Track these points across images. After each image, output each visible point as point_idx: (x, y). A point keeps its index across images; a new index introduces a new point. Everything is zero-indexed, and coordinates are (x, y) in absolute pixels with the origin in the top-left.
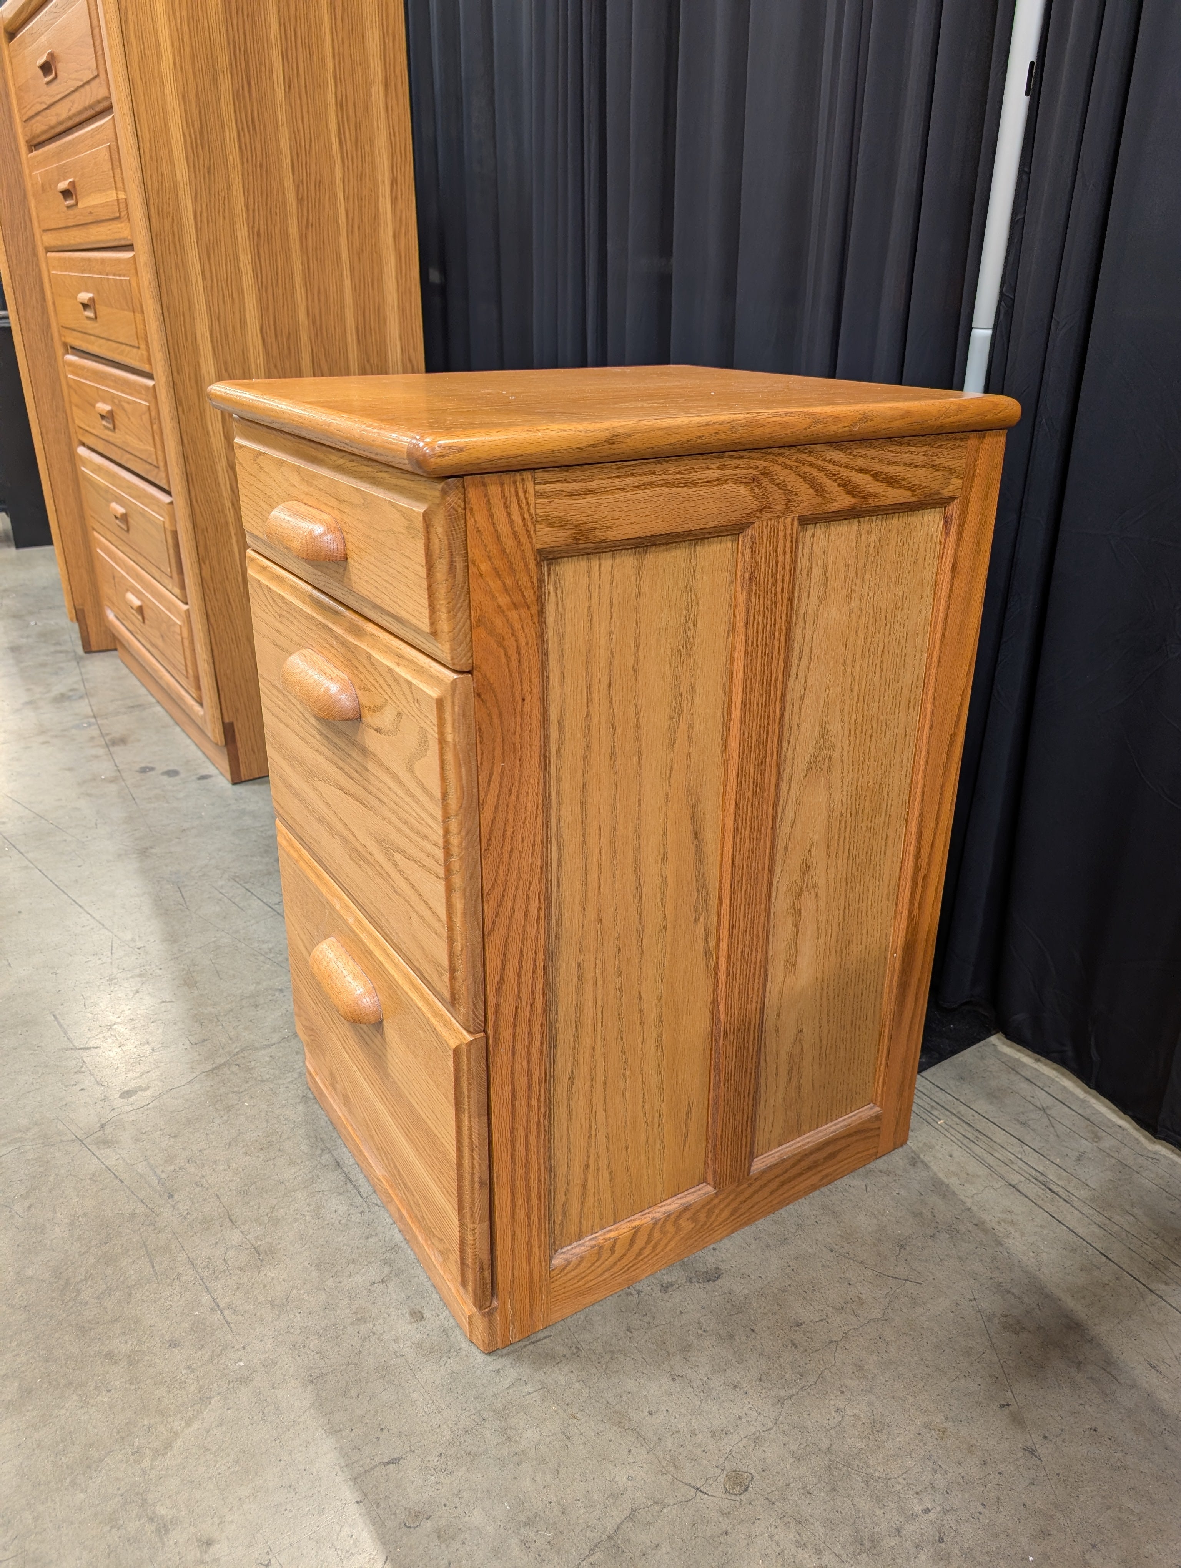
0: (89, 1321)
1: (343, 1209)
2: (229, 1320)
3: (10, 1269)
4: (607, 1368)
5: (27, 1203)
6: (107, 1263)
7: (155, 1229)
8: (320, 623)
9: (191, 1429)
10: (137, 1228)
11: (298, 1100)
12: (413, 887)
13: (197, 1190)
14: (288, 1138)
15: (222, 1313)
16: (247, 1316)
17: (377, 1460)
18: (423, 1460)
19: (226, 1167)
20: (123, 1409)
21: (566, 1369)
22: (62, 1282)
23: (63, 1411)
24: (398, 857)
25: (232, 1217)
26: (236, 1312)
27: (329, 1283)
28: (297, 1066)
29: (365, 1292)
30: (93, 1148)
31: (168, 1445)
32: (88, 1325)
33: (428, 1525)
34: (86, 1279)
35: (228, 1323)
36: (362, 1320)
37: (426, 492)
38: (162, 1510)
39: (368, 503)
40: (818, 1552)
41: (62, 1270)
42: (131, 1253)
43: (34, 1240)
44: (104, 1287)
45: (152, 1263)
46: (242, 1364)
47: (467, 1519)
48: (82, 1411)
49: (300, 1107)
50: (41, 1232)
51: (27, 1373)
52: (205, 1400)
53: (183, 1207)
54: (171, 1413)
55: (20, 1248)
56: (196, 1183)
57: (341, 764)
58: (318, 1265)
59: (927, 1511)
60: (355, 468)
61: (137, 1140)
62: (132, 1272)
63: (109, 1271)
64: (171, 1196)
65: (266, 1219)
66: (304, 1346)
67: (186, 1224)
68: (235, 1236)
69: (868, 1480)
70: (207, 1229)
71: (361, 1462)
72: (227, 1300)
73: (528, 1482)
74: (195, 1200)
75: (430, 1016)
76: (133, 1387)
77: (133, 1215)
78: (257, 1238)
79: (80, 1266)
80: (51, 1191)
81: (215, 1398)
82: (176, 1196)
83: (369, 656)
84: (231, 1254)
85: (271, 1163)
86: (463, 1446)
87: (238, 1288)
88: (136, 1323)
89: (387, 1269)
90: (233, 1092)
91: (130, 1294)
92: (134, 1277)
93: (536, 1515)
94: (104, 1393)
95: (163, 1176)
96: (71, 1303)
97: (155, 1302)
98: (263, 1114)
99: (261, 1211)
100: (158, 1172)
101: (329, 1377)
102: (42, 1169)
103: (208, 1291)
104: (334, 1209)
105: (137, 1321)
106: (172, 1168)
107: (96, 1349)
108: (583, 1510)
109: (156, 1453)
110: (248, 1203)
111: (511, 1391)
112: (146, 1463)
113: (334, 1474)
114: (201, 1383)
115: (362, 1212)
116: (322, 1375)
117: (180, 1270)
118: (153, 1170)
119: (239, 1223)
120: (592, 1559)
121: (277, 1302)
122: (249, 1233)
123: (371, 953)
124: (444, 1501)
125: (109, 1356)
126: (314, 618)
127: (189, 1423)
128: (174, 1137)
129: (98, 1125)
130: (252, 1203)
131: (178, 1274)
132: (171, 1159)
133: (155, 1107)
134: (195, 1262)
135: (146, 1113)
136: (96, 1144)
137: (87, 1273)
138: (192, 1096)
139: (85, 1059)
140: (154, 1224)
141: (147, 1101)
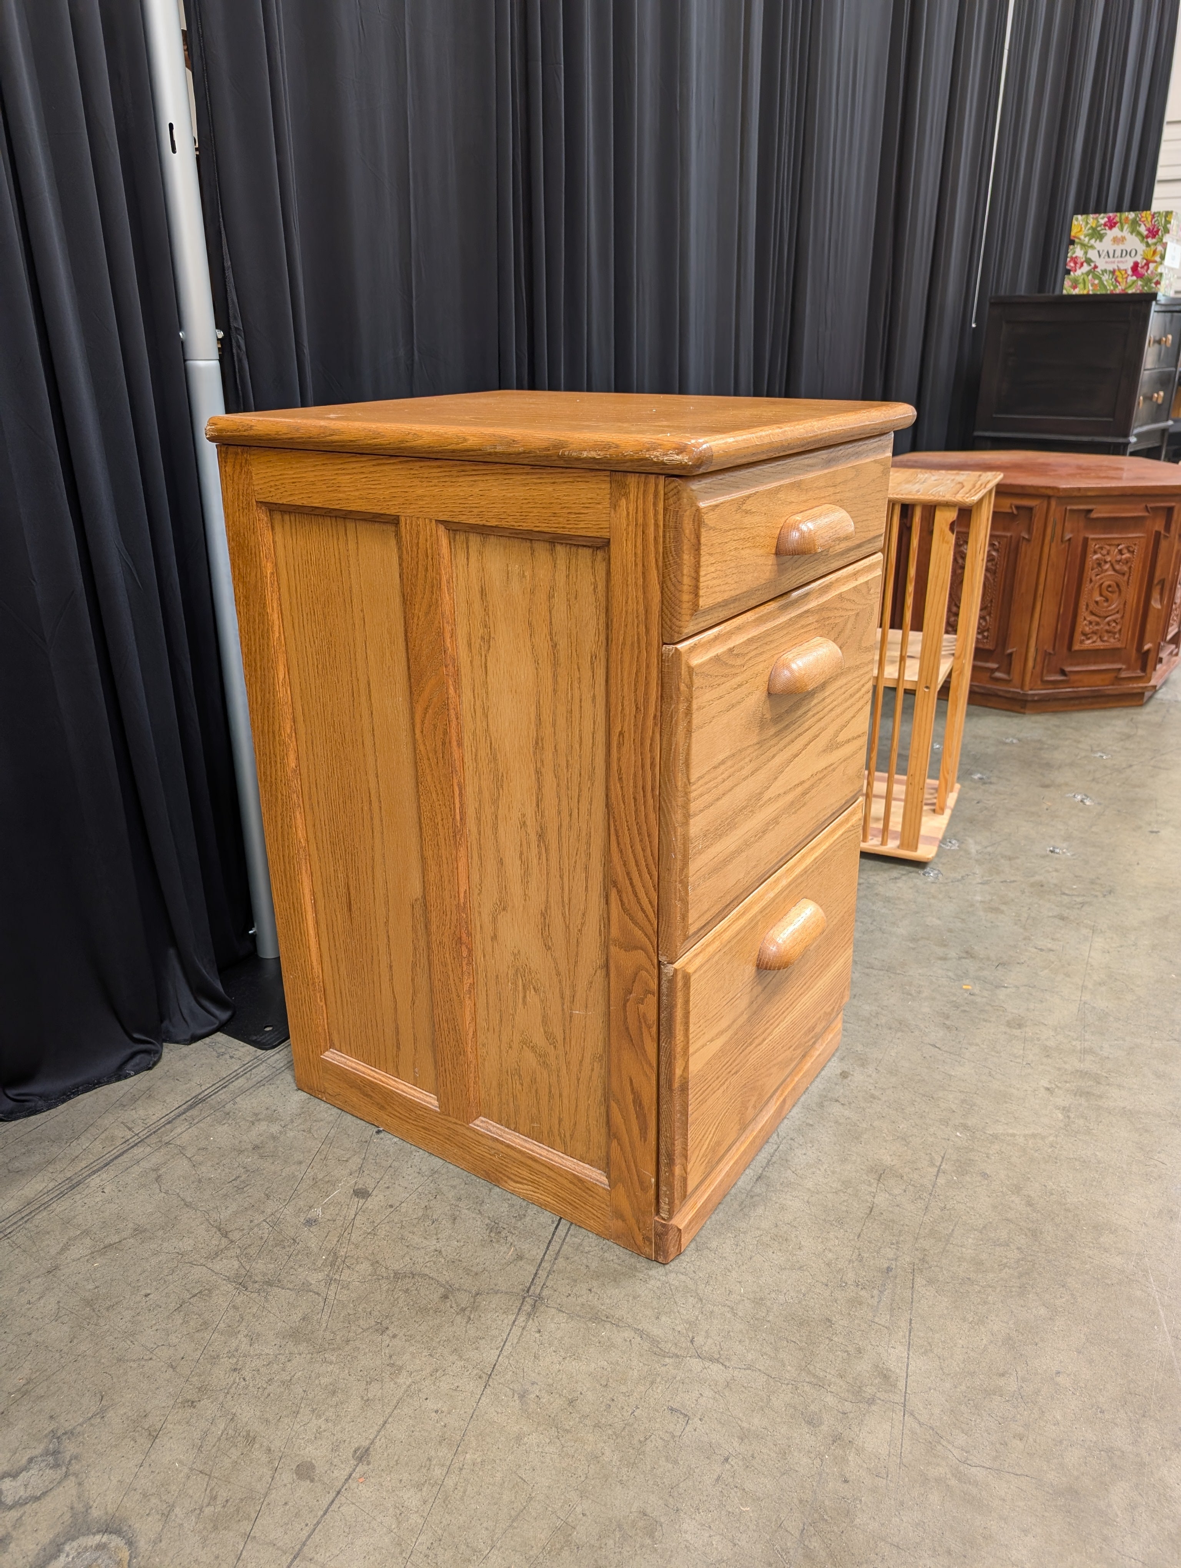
0: (1026, 1235)
2: (940, 1159)
3: (1056, 1329)
5: (1001, 1382)
6: (981, 1263)
7: (927, 1255)
9: (1015, 1132)
10: (938, 1269)
11: (706, 1252)
13: (866, 1255)
14: (758, 1229)
15: (941, 1165)
16: (928, 1152)
19: (826, 1251)
20: (1044, 1170)
23: (1081, 1199)
25: (868, 1212)
26: (932, 1158)
28: (659, 1284)
29: (853, 1105)
30: (901, 1385)
31: (1034, 1136)
32: (1029, 1234)
33: (947, 1023)
34: (1005, 1266)
35: (943, 1158)
36: (873, 1097)
38: (1060, 1116)
42: (959, 1254)
43: (1021, 1337)
44: (997, 1248)
45: (951, 1235)
46: (958, 1134)
47: (930, 1013)
50: (1010, 1338)
52: (995, 1137)
53: (890, 1253)
55: (1037, 1340)
56: (861, 1261)
61: (859, 1351)
62: (970, 1240)
63: (984, 1256)
64: (889, 1269)
65: (850, 1191)
67: (902, 1238)
68: (881, 1200)
70: (893, 1221)
71: (949, 1057)
72: (930, 1169)
74: (877, 1249)
76: (1029, 1176)
77: (930, 1282)
78: (870, 1185)
79: (1002, 1279)
80: (972, 1374)
81: (989, 1133)
82: (886, 1266)
84: (896, 1192)
85: (795, 1223)
87: (916, 1169)
88: (996, 1207)
89: (826, 1103)
90: (735, 1315)
91: (984, 1227)
92: (972, 1236)
94: (1049, 1188)
95: (876, 1292)
96: (1029, 1258)
97: (973, 1208)
98: (744, 1268)
99: (846, 1198)
100: (874, 1301)
102: (963, 1408)
103: (936, 1183)
104: (804, 1157)
105: (995, 1207)
106: (863, 1293)
107: (1035, 1214)
109: (1043, 1138)
110: (847, 1212)
112: (1051, 1139)
114: (989, 1145)
115: (792, 1139)
117: (938, 1212)
118: (877, 1307)
119: (869, 1204)
122: (871, 1192)
125: (1030, 1204)
127: (1013, 1135)
128: (829, 1321)
129: (874, 1408)
130: (844, 1208)
131: (942, 1210)
132: (856, 1302)
133: (809, 1372)
134: (924, 1208)
135: (822, 1374)
136: (895, 1386)
137: (1001, 1270)
138: (768, 1349)
139: (797, 1535)
140: (923, 1260)
141: (807, 1388)
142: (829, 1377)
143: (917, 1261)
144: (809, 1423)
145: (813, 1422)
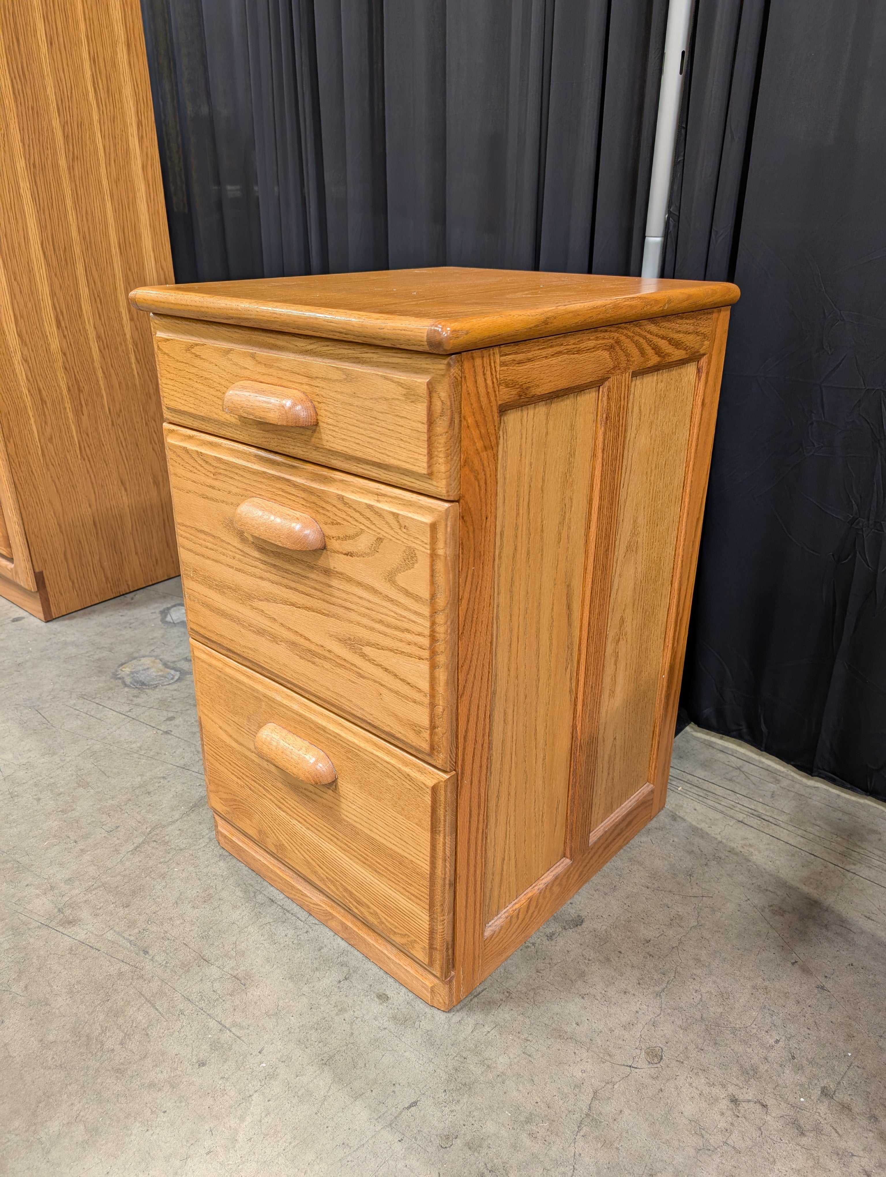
0: (122, 1064)
1: (291, 933)
2: (238, 1034)
3: (32, 1039)
4: (534, 1001)
5: (22, 984)
6: (116, 1015)
7: (145, 980)
8: (273, 476)
9: (246, 1123)
10: (128, 983)
12: (386, 670)
13: (166, 943)
14: (223, 889)
15: (230, 1031)
16: (251, 1028)
17: (400, 1107)
18: (434, 1098)
19: (182, 921)
20: (183, 1123)
21: (507, 1009)
22: (84, 1039)
23: (133, 1137)
24: (367, 650)
25: (205, 958)
26: (241, 1028)
27: (305, 989)
28: (204, 834)
29: (336, 990)
30: (60, 929)
31: (233, 1140)
32: (122, 1067)
33: (458, 1142)
34: (104, 1032)
35: (239, 1037)
36: (342, 1010)
37: (428, 366)
39: (349, 378)
40: (724, 1086)
41: (79, 1030)
42: (133, 1003)
43: (42, 1011)
44: (122, 1034)
45: (153, 1006)
46: (264, 1065)
47: (484, 1130)
48: (150, 1132)
49: (221, 864)
50: (47, 1004)
51: (87, 1116)
52: (247, 1099)
53: (161, 958)
54: (224, 1116)
55: (34, 1021)
56: (163, 938)
57: (293, 585)
58: (291, 978)
59: (777, 1041)
60: (331, 352)
61: (96, 915)
62: (141, 1018)
63: (121, 1021)
64: (146, 952)
65: (233, 953)
66: (308, 1040)
67: (168, 971)
68: (214, 971)
69: (734, 1030)
70: (188, 971)
71: (389, 1112)
72: (230, 1020)
73: (515, 1093)
74: (168, 951)
75: (400, 766)
76: (183, 1104)
77: (120, 974)
78: (232, 968)
79: (94, 1023)
80: (39, 970)
81: (255, 1096)
82: (150, 952)
83: (341, 498)
84: (217, 985)
85: (217, 910)
86: (459, 1080)
87: (235, 1010)
89: (345, 969)
90: (161, 863)
91: (147, 1034)
92: (144, 1021)
93: (531, 1114)
94: (161, 1114)
95: (132, 938)
96: (99, 1054)
97: (171, 1035)
98: (194, 875)
99: (226, 948)
100: (127, 936)
101: (337, 1057)
102: (22, 955)
103: (211, 1017)
104: (284, 934)
105: (163, 1054)
106: (137, 930)
107: (138, 1083)
108: (561, 1102)
109: (226, 1148)
110: (213, 944)
111: (475, 1033)
112: (222, 1157)
113: (372, 1126)
114: (238, 1087)
115: (307, 932)
116: (331, 1058)
117: (181, 1006)
118: (121, 935)
119: (213, 961)
120: (582, 1133)
121: (270, 1013)
122: (224, 967)
123: (324, 729)
124: (462, 1122)
125: (152, 1085)
126: (264, 473)
127: (242, 1119)
128: (127, 907)
129: (56, 910)
130: (216, 944)
131: (181, 1010)
132: (132, 924)
133: (99, 887)
134: (190, 998)
135: (94, 892)
136: (61, 925)
137: (102, 1027)
138: (127, 872)
139: (19, 860)
140: (142, 977)
141: (90, 883)
142: (90, 895)
143: (142, 972)
144: (69, 879)
145: (69, 881)
